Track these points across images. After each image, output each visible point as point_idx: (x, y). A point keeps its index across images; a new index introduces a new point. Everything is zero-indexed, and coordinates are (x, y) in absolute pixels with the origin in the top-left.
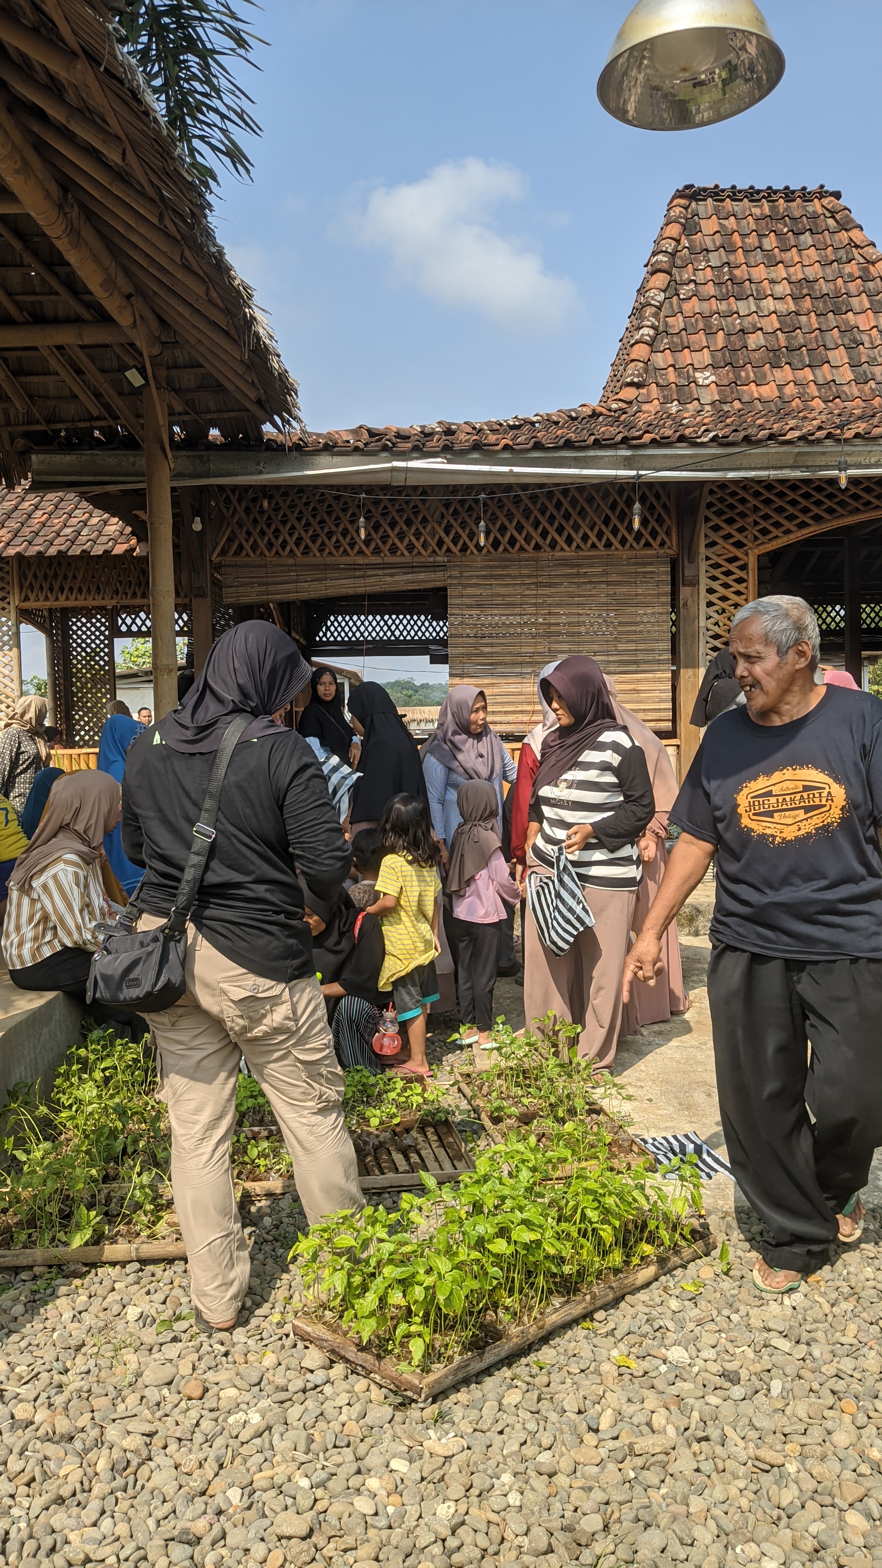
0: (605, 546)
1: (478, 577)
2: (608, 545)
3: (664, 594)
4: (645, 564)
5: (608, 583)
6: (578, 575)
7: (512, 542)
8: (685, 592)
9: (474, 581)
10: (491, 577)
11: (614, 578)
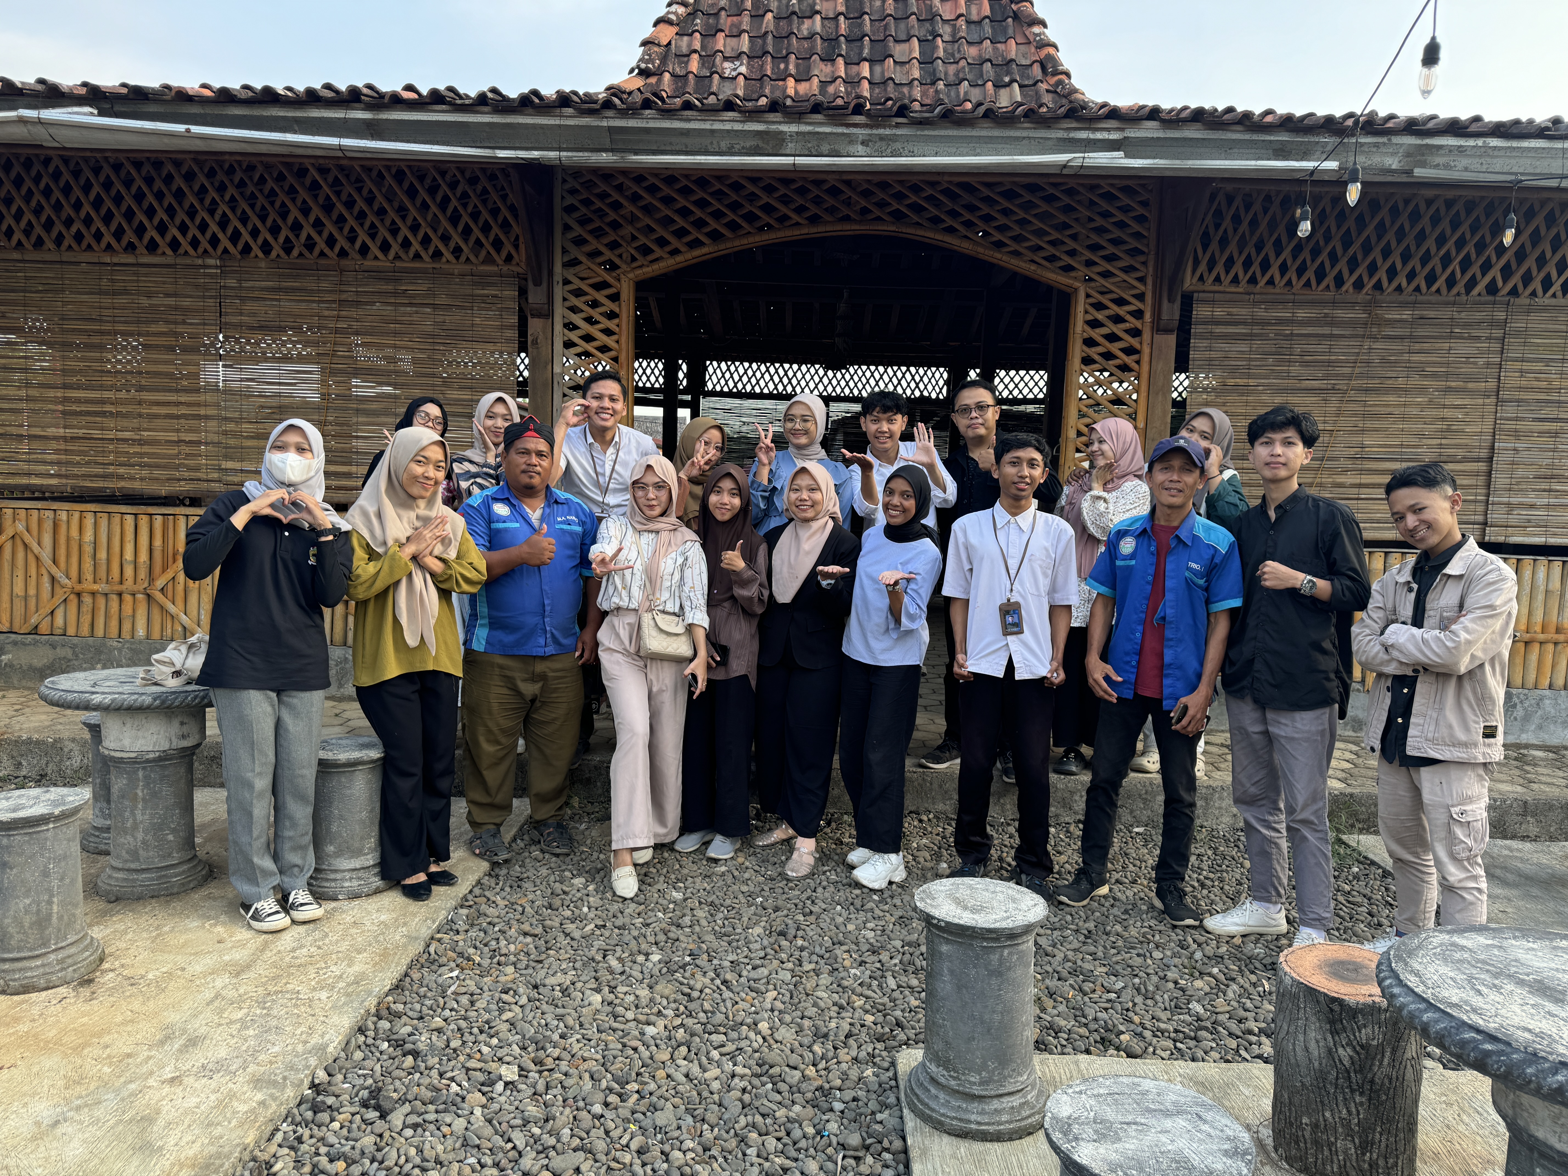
0: (432, 257)
1: (263, 289)
2: (437, 254)
3: (510, 327)
4: (484, 285)
5: (434, 306)
6: (395, 294)
7: (310, 245)
8: (535, 325)
9: (256, 294)
10: (279, 290)
11: (442, 300)
